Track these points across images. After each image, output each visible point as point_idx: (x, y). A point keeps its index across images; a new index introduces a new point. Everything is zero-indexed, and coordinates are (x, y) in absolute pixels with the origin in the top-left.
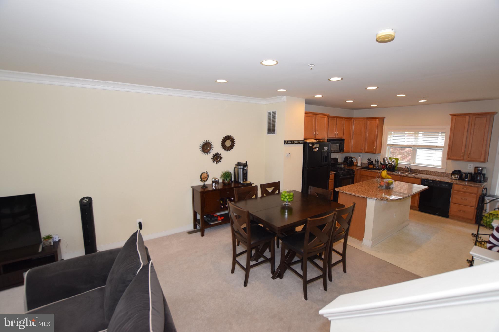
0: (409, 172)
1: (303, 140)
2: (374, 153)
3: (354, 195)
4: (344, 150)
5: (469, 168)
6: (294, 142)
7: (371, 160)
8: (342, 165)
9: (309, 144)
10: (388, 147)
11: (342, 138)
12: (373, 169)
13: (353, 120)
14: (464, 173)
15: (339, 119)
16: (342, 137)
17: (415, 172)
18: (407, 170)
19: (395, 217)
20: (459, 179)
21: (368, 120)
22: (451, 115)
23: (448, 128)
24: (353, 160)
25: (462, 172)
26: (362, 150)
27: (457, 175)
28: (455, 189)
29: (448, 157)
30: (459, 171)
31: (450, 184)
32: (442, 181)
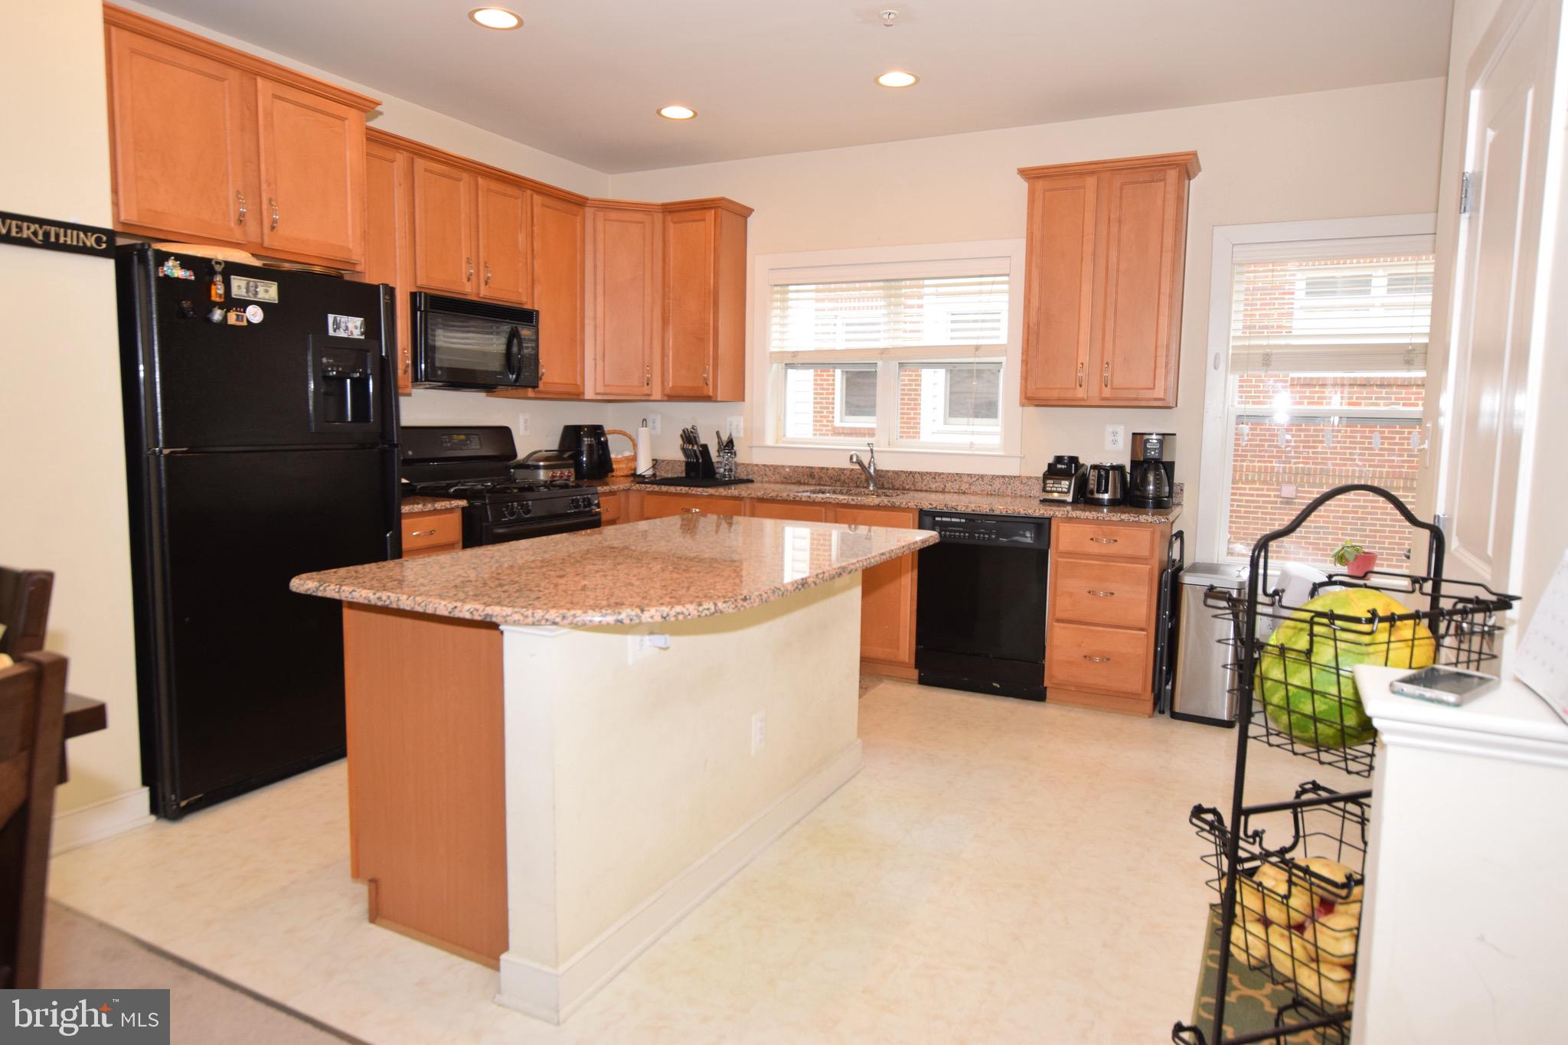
0: (871, 488)
2: (708, 399)
4: (543, 380)
5: (1108, 446)
7: (697, 437)
8: (537, 469)
10: (775, 366)
14: (1094, 467)
16: (521, 297)
17: (897, 484)
18: (863, 477)
20: (1075, 502)
21: (668, 218)
22: (1023, 172)
23: (1016, 248)
24: (606, 442)
25: (1083, 465)
26: (648, 384)
27: (1067, 483)
28: (1061, 548)
29: (1026, 393)
30: (1074, 460)
31: (1042, 527)
32: (1004, 513)
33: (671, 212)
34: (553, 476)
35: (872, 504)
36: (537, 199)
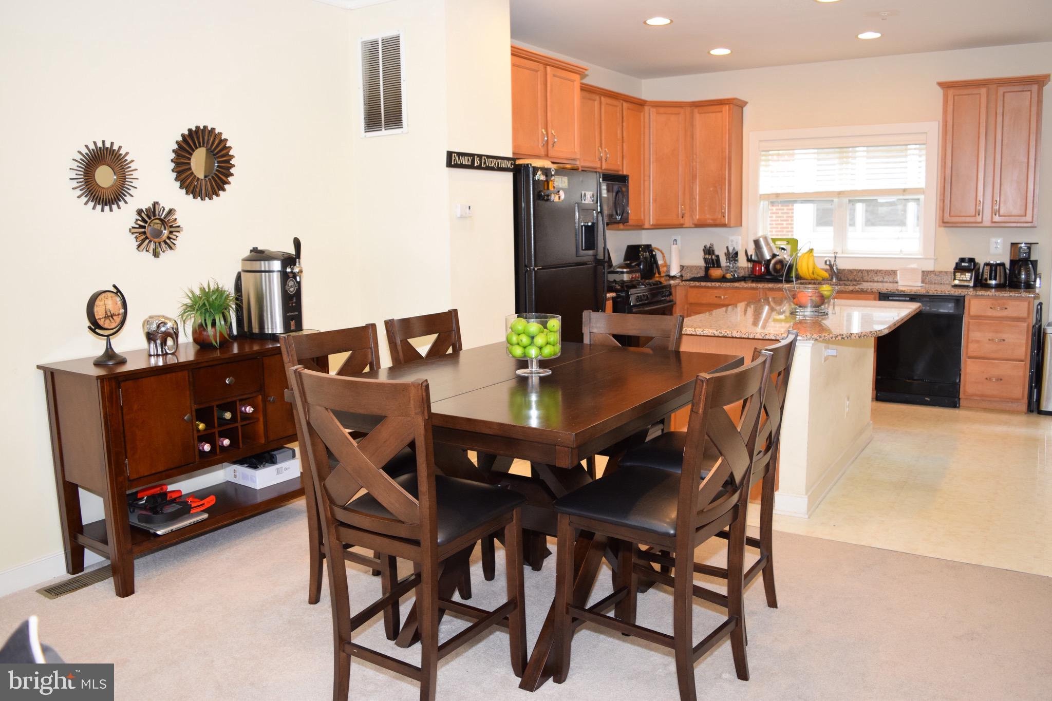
0: (834, 281)
1: (510, 155)
2: (724, 225)
3: (736, 338)
4: (630, 217)
5: (992, 251)
6: (481, 161)
7: (713, 251)
8: (623, 273)
9: (534, 174)
10: (762, 202)
11: (618, 171)
12: (723, 279)
13: (646, 108)
14: (987, 264)
15: (609, 101)
16: (621, 168)
17: (851, 278)
19: (847, 409)
20: (975, 286)
21: (696, 110)
22: (941, 84)
23: (933, 129)
24: (656, 255)
25: (978, 263)
26: (682, 217)
27: (970, 275)
28: (972, 313)
29: (943, 220)
30: (972, 260)
31: (959, 301)
32: (935, 294)
33: (697, 106)
34: (632, 278)
35: (848, 290)
36: (625, 105)
